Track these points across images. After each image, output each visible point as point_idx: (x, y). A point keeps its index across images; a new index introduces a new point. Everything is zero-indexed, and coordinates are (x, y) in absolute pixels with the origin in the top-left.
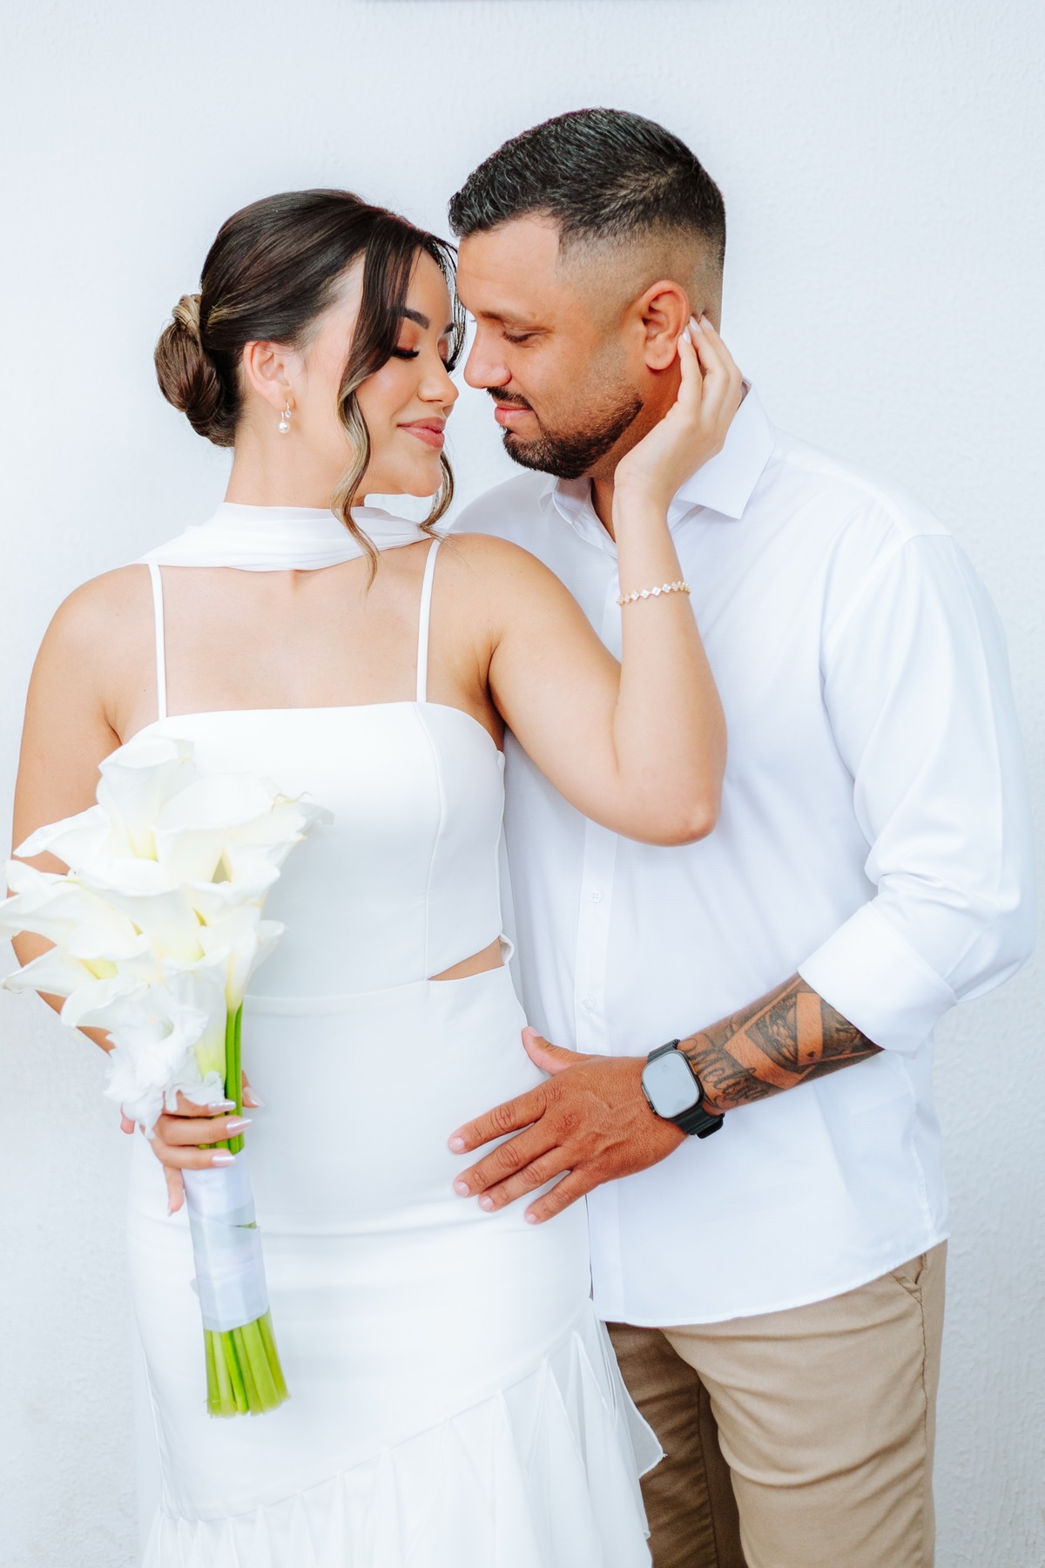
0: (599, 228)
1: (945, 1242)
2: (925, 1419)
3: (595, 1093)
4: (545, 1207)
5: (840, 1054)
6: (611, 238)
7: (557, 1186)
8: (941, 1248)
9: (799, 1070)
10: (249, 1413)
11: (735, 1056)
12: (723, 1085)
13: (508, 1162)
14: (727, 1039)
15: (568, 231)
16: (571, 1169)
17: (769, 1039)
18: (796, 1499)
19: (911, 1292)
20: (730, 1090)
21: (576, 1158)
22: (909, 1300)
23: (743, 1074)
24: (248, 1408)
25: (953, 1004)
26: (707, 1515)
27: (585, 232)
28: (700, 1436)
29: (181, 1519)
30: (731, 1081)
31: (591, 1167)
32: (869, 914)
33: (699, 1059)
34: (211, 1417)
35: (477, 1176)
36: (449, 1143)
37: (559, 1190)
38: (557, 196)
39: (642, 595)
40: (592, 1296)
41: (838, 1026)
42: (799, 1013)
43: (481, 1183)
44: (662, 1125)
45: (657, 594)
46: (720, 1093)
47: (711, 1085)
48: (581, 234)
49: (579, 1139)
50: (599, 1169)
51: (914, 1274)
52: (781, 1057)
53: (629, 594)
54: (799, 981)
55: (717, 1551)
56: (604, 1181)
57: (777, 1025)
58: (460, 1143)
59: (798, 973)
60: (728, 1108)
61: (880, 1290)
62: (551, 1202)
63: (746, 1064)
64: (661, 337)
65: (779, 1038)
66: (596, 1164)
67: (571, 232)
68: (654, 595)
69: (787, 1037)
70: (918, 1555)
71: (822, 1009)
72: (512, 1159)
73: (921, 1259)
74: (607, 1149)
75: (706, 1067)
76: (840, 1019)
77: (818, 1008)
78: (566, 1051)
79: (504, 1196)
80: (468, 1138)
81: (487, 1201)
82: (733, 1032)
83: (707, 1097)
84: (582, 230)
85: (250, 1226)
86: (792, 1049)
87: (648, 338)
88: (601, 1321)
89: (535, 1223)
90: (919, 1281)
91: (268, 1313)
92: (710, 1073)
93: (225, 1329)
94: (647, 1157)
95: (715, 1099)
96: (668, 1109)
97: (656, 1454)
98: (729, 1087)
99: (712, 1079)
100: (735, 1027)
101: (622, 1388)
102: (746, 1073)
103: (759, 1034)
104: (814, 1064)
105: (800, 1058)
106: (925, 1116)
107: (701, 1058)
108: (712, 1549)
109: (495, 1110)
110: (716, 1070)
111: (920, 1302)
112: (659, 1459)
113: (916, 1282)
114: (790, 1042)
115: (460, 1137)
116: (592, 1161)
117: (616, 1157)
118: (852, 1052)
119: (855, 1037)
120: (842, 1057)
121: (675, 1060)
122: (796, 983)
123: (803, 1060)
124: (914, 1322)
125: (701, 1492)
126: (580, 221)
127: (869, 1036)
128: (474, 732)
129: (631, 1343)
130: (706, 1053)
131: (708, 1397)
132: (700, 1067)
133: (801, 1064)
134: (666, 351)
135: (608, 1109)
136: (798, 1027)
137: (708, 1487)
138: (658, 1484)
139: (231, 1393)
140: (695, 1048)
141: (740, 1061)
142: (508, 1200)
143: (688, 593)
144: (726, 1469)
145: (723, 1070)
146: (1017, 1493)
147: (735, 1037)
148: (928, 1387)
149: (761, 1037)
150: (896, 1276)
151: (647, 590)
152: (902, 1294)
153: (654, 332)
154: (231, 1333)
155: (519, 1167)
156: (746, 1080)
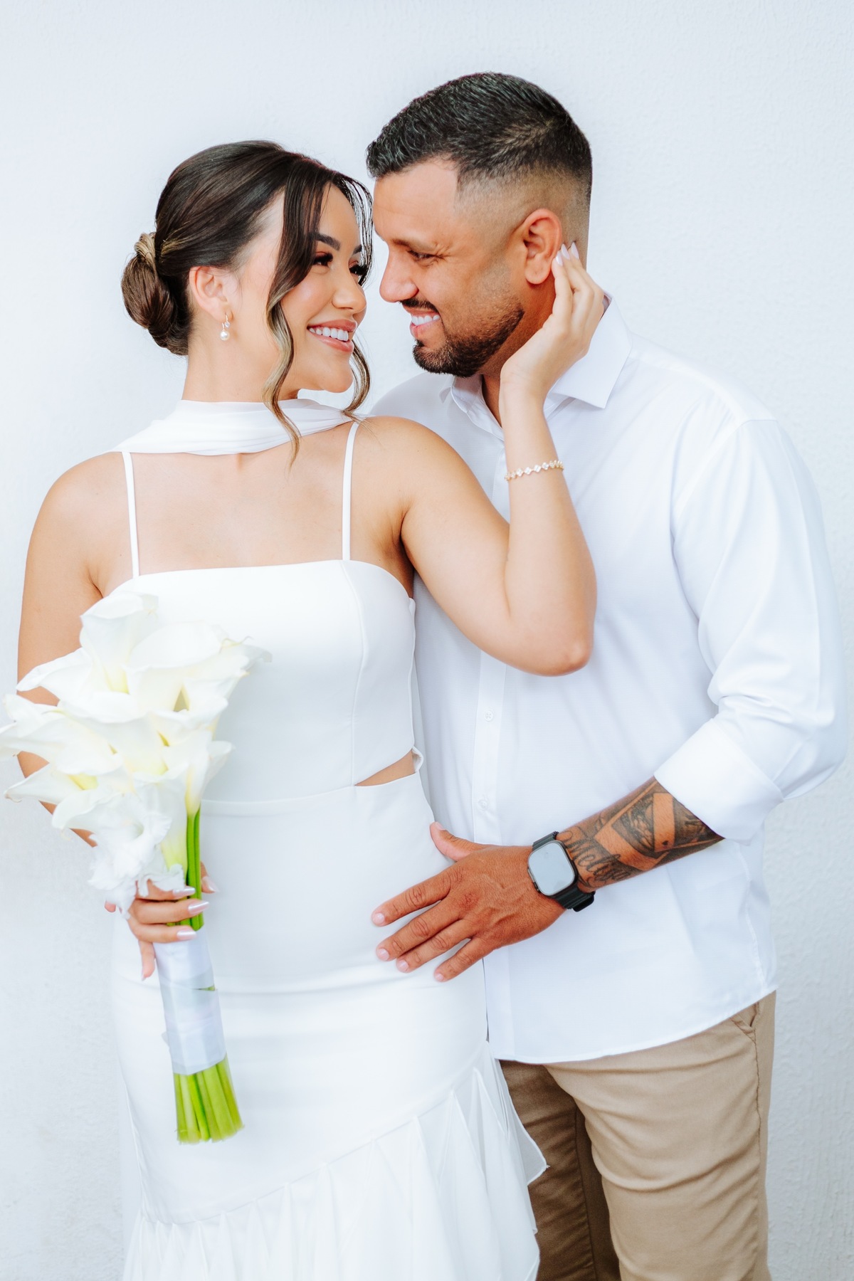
0: (490, 169)
1: (774, 993)
2: (759, 1135)
3: (490, 876)
4: (450, 968)
5: (688, 842)
6: (500, 178)
7: (460, 951)
8: (771, 998)
9: (655, 856)
10: (211, 1140)
11: (603, 845)
12: (594, 868)
13: (420, 932)
14: (597, 831)
15: (465, 172)
16: (472, 937)
17: (632, 831)
18: (655, 1200)
19: (747, 1033)
20: (600, 872)
21: (475, 929)
22: (746, 1039)
23: (610, 859)
24: (209, 1136)
25: (780, 801)
26: (582, 1215)
27: (479, 173)
28: (576, 1151)
29: (158, 1222)
30: (600, 865)
31: (488, 935)
32: (712, 730)
33: (575, 847)
34: (180, 1144)
35: (395, 944)
36: (372, 918)
37: (461, 955)
38: (456, 143)
39: (526, 472)
40: (488, 1039)
41: (687, 820)
42: (655, 809)
43: (398, 949)
44: (545, 901)
45: (538, 471)
46: (592, 875)
47: (584, 868)
48: (475, 175)
49: (477, 913)
50: (494, 937)
51: (748, 1019)
52: (641, 845)
53: (515, 471)
54: (655, 783)
55: (591, 1243)
56: (498, 947)
57: (638, 819)
58: (381, 917)
59: (654, 777)
60: (599, 887)
61: (721, 1032)
62: (455, 964)
63: (612, 851)
64: (539, 257)
65: (639, 830)
66: (491, 934)
67: (467, 174)
68: (535, 472)
69: (645, 829)
70: (754, 1245)
71: (674, 806)
72: (422, 929)
73: (755, 1007)
74: (500, 921)
75: (580, 854)
76: (689, 814)
77: (671, 805)
78: (466, 842)
79: (418, 960)
80: (387, 914)
81: (404, 964)
82: (602, 826)
83: (581, 878)
84: (476, 171)
85: (209, 989)
86: (649, 839)
87: (529, 257)
88: (496, 1060)
89: (442, 981)
90: (753, 1024)
91: (225, 1059)
92: (584, 859)
93: (191, 1072)
94: (533, 927)
95: (588, 880)
96: (549, 888)
97: (541, 1165)
98: (599, 870)
99: (585, 863)
100: (603, 821)
101: (513, 1113)
102: (613, 859)
103: (622, 826)
104: (668, 851)
105: (656, 846)
106: (757, 891)
107: (576, 846)
108: (587, 1241)
109: (409, 890)
110: (588, 856)
111: (754, 1041)
112: (543, 1170)
113: (751, 1025)
114: (648, 833)
115: (381, 912)
116: (488, 931)
117: (508, 928)
118: (698, 841)
119: (701, 830)
120: (690, 845)
121: (555, 849)
122: (653, 785)
123: (659, 848)
124: (750, 1057)
125: (578, 1196)
126: (475, 163)
127: (712, 827)
128: (388, 583)
129: (520, 1076)
130: (580, 842)
131: (583, 1118)
132: (575, 854)
133: (656, 851)
134: (542, 269)
135: (501, 888)
136: (655, 821)
137: (583, 1192)
138: (543, 1189)
139: (195, 1123)
140: (571, 838)
141: (607, 849)
142: (420, 963)
143: (562, 469)
144: (598, 1176)
145: (594, 856)
146: (837, 1193)
147: (603, 830)
148: (761, 1110)
149: (624, 829)
150: (735, 1021)
151: (530, 468)
152: (739, 1035)
153: (533, 252)
154: (195, 1076)
155: (429, 936)
156: (613, 864)
